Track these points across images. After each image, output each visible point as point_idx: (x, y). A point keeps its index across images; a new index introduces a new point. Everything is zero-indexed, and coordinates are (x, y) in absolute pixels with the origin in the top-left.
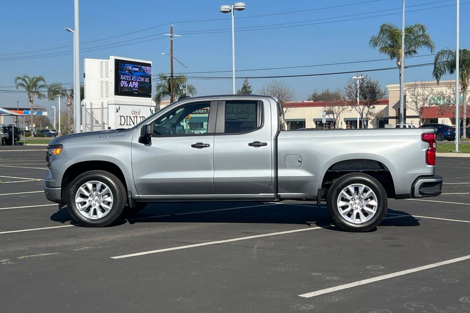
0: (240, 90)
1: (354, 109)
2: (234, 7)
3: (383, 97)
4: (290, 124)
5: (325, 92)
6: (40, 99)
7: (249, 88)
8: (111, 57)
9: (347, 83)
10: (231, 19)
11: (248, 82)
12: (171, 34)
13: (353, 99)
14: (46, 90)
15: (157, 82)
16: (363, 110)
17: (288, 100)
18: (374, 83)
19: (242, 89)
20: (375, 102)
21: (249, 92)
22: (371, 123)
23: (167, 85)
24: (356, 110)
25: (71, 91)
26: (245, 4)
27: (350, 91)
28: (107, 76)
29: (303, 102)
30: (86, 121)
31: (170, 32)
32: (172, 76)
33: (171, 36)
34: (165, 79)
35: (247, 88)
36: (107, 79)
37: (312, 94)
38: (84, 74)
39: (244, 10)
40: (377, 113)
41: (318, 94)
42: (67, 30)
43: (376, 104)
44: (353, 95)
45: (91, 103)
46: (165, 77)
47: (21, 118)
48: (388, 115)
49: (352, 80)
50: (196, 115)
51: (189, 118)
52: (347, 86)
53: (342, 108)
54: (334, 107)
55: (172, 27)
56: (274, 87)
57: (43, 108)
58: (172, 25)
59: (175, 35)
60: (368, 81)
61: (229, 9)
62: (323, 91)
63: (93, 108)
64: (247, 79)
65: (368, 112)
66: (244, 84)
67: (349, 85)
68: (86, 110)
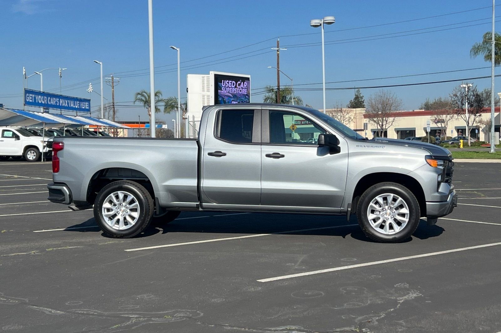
0: (353, 100)
1: (460, 117)
2: (324, 21)
3: (498, 105)
4: (399, 133)
5: (438, 101)
6: (157, 113)
7: (362, 98)
8: (211, 72)
9: (452, 91)
10: (321, 33)
11: (360, 93)
12: (278, 48)
13: (458, 107)
14: (163, 104)
15: (264, 94)
16: (469, 118)
17: (396, 109)
18: (488, 90)
19: (354, 99)
20: (481, 110)
21: (362, 102)
22: (482, 131)
23: (274, 97)
24: (462, 118)
25: (185, 105)
26: (335, 18)
27: (455, 99)
28: (208, 91)
29: (413, 111)
30: (189, 133)
31: (276, 46)
32: (278, 89)
33: (278, 50)
34: (273, 91)
35: (360, 99)
36: (208, 93)
37: (424, 103)
38: (187, 89)
39: (333, 24)
40: (487, 121)
41: (430, 102)
42: (172, 47)
43: (483, 112)
44: (458, 103)
45: (193, 116)
46: (273, 90)
47: (143, 131)
48: (500, 123)
49: (457, 88)
50: (306, 125)
51: (295, 129)
52: (452, 94)
53: (450, 116)
54: (441, 116)
55: (278, 42)
56: (382, 97)
57: (162, 121)
58: (279, 39)
59: (281, 49)
60: (474, 89)
61: (319, 23)
62: (435, 100)
63: (195, 120)
64: (360, 89)
65: (474, 120)
66: (357, 94)
67: (454, 93)
68: (189, 122)
